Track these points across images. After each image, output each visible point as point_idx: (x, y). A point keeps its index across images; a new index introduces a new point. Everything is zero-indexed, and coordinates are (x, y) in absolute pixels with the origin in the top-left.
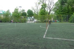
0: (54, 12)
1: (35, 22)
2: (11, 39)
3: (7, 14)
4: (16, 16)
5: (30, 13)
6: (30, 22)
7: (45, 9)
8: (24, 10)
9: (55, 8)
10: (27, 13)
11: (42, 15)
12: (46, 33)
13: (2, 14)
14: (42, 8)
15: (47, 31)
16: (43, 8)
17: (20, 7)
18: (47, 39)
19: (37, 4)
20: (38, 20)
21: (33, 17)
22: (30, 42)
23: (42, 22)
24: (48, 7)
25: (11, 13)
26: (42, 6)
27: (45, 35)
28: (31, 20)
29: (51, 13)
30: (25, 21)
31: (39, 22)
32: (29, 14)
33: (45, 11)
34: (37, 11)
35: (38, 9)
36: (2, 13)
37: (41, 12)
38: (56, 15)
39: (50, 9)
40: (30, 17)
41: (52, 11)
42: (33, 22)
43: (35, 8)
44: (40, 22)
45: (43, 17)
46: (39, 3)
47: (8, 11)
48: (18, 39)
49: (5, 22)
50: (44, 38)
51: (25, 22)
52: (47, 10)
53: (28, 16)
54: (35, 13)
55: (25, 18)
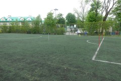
0: (114, 17)
1: (78, 34)
2: (45, 58)
3: (37, 22)
4: (50, 25)
5: (71, 20)
6: (71, 34)
7: (96, 11)
8: (61, 15)
9: (117, 9)
10: (66, 19)
11: (91, 21)
12: (96, 53)
14: (92, 10)
15: (98, 49)
17: (56, 10)
18: (97, 62)
19: (84, 3)
20: (83, 30)
21: (75, 26)
23: (91, 34)
24: (103, 7)
25: (43, 20)
26: (92, 5)
27: (95, 56)
28: (71, 31)
29: (109, 18)
30: (62, 33)
32: (68, 20)
33: (97, 14)
34: (82, 16)
36: (31, 20)
37: (90, 17)
38: (119, 20)
39: (107, 10)
40: (70, 25)
41: (110, 14)
42: (75, 34)
43: (80, 10)
45: (93, 25)
46: (87, 2)
47: (39, 17)
49: (35, 33)
50: (94, 61)
52: (101, 12)
53: (68, 24)
54: (78, 18)
55: (62, 26)
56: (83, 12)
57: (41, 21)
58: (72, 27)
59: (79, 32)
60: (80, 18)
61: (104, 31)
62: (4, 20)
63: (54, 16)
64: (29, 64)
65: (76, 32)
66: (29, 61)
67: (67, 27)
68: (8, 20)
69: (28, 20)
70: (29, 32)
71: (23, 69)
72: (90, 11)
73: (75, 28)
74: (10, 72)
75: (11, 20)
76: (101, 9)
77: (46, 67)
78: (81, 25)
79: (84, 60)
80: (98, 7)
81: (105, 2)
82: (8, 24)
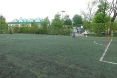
1: (85, 35)
3: (45, 23)
4: (57, 26)
5: (78, 21)
7: (104, 12)
8: (68, 16)
10: (73, 21)
11: (98, 22)
12: (104, 54)
13: (39, 23)
15: (106, 50)
16: (100, 11)
18: (105, 63)
19: (91, 4)
20: (90, 31)
21: (82, 27)
22: (78, 65)
23: (98, 35)
24: (111, 8)
25: (51, 21)
26: (100, 7)
27: (102, 58)
28: (78, 32)
30: (69, 33)
31: (91, 35)
32: (75, 21)
33: (104, 15)
34: (89, 17)
35: (92, 12)
36: (39, 21)
37: (97, 18)
40: (77, 26)
42: (81, 35)
43: (87, 12)
44: (94, 35)
45: (100, 26)
46: (94, 3)
47: (47, 19)
48: (61, 57)
49: (43, 34)
50: (101, 62)
51: (69, 35)
52: (108, 13)
53: (74, 25)
55: (69, 27)
56: (90, 13)
57: (49, 23)
58: (78, 28)
59: (86, 33)
60: (87, 19)
61: (112, 32)
62: (16, 22)
63: (61, 17)
64: (38, 62)
65: (83, 33)
66: (37, 59)
67: (74, 28)
68: (19, 22)
69: (37, 21)
70: (38, 33)
71: (32, 67)
72: (98, 12)
73: (82, 29)
74: (21, 68)
75: (22, 22)
76: (109, 10)
77: (54, 66)
78: (88, 26)
79: (91, 61)
80: (105, 8)
81: (113, 3)
82: (19, 25)
